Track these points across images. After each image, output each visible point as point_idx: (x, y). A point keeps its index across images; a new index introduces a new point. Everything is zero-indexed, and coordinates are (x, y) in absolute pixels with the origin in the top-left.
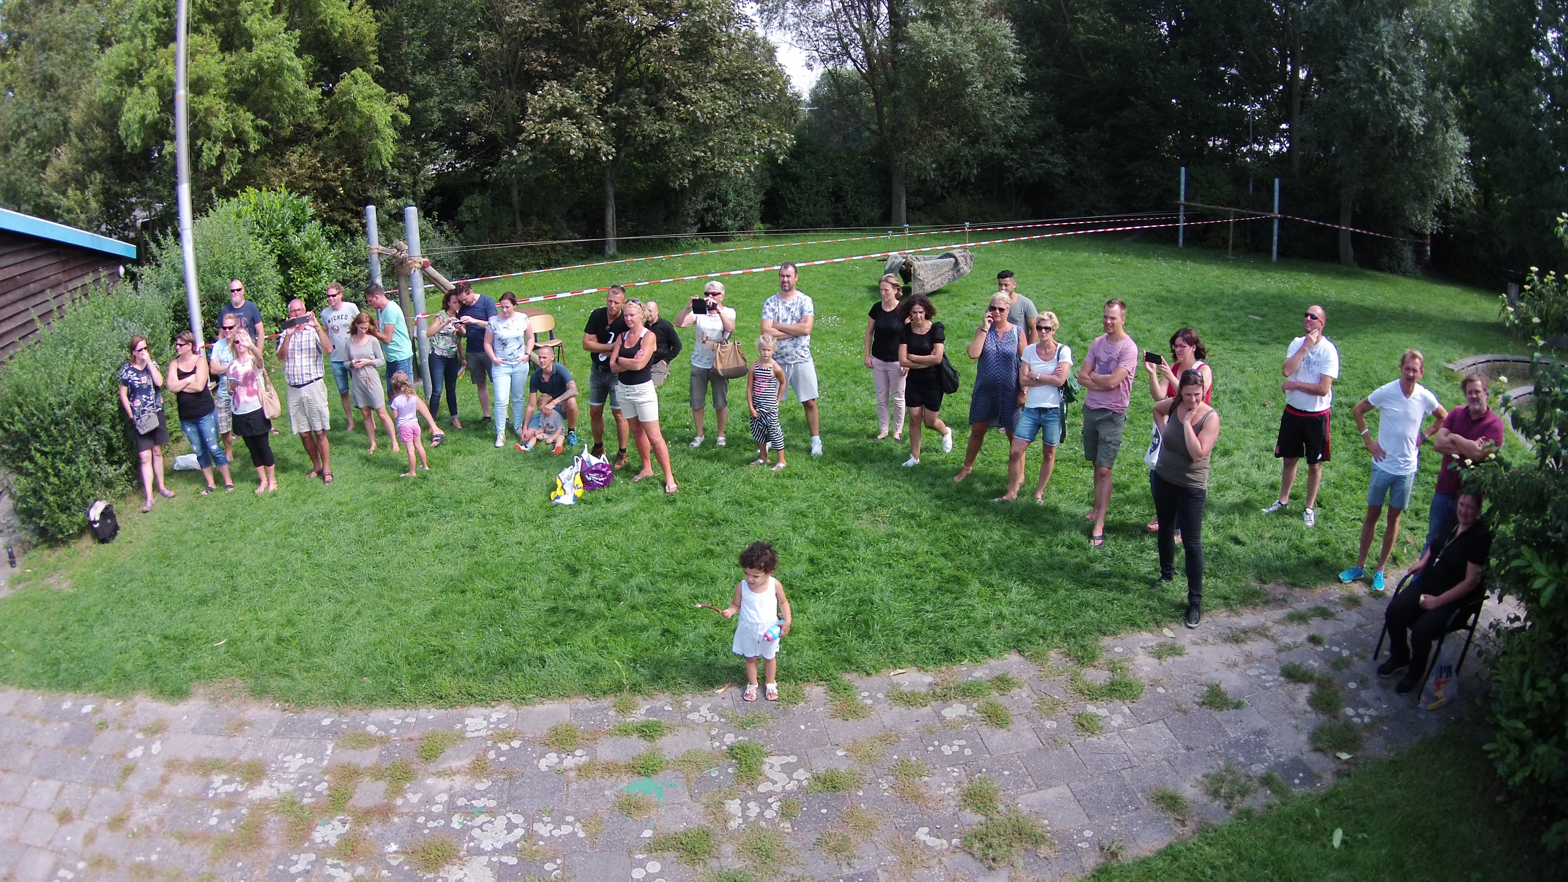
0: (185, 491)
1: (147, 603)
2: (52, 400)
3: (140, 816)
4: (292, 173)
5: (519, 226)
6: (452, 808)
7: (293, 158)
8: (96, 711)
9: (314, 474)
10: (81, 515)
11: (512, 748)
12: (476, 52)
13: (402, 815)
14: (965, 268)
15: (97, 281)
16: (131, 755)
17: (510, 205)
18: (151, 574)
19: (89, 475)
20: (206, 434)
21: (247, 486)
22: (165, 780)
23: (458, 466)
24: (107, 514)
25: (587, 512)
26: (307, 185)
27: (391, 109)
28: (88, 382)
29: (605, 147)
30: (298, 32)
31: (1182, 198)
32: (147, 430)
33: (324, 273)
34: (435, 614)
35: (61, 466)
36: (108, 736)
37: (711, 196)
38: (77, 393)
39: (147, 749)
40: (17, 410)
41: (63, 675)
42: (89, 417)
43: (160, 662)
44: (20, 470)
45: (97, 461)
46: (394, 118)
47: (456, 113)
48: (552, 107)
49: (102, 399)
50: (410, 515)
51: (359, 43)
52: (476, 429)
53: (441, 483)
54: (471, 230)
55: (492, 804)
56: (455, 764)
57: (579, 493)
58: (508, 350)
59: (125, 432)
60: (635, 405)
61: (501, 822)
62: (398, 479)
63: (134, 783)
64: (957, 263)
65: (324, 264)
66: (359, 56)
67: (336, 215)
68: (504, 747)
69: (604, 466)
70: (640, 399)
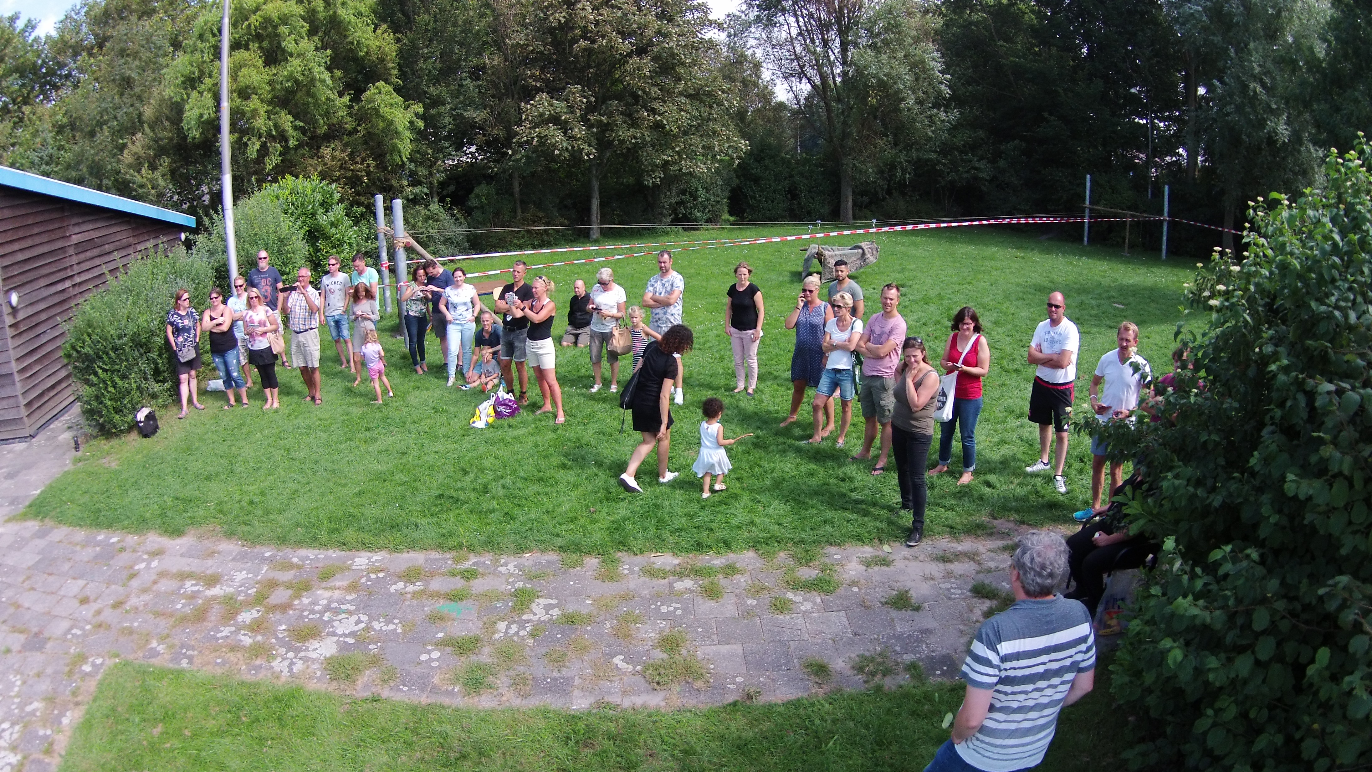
0: (212, 405)
1: (169, 478)
2: (112, 332)
3: (134, 601)
4: (325, 164)
5: (519, 211)
6: (327, 608)
7: (326, 152)
8: (119, 542)
9: (309, 399)
10: (131, 417)
11: (378, 577)
12: (484, 68)
13: (295, 610)
14: (871, 258)
15: (156, 246)
16: (137, 567)
17: (512, 194)
18: (176, 459)
19: (138, 388)
20: (230, 364)
21: (258, 403)
22: (155, 582)
23: (414, 398)
24: (151, 417)
25: (490, 434)
26: (338, 174)
27: (409, 115)
28: (142, 321)
29: (586, 148)
30: (329, 52)
31: (1087, 202)
32: (186, 360)
33: (346, 246)
34: (360, 494)
35: (117, 379)
36: (125, 556)
37: (683, 192)
38: (131, 329)
39: (149, 564)
40: (87, 338)
41: (102, 518)
42: (142, 347)
43: (170, 513)
44: (87, 382)
45: (146, 379)
46: (411, 123)
47: (465, 118)
48: (542, 115)
49: (153, 334)
50: (368, 429)
51: (382, 60)
52: (437, 372)
53: (397, 409)
54: (477, 215)
55: (353, 608)
56: (338, 584)
57: (491, 420)
58: (458, 312)
59: (170, 359)
60: (537, 356)
61: (354, 618)
62: (367, 405)
63: (135, 583)
64: (864, 254)
65: (346, 238)
66: (382, 70)
67: (362, 199)
68: (373, 576)
69: (510, 401)
70: (540, 352)
